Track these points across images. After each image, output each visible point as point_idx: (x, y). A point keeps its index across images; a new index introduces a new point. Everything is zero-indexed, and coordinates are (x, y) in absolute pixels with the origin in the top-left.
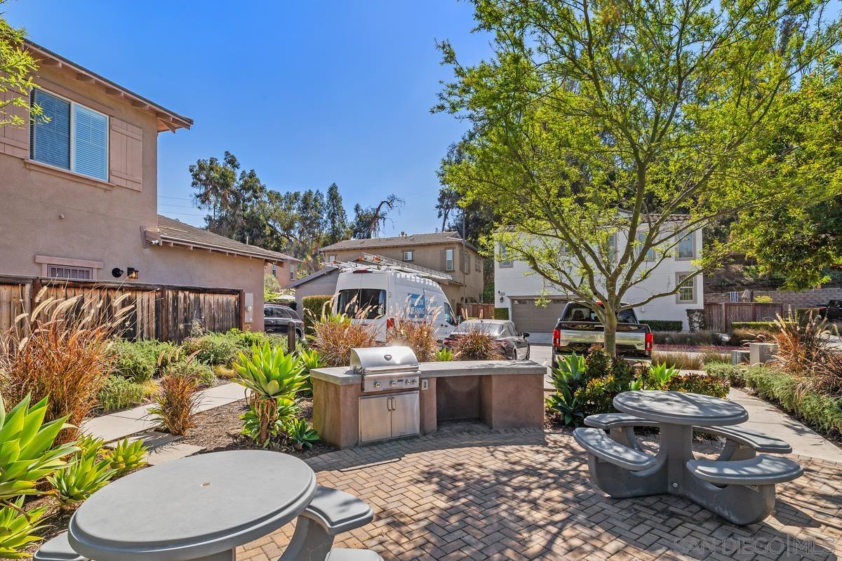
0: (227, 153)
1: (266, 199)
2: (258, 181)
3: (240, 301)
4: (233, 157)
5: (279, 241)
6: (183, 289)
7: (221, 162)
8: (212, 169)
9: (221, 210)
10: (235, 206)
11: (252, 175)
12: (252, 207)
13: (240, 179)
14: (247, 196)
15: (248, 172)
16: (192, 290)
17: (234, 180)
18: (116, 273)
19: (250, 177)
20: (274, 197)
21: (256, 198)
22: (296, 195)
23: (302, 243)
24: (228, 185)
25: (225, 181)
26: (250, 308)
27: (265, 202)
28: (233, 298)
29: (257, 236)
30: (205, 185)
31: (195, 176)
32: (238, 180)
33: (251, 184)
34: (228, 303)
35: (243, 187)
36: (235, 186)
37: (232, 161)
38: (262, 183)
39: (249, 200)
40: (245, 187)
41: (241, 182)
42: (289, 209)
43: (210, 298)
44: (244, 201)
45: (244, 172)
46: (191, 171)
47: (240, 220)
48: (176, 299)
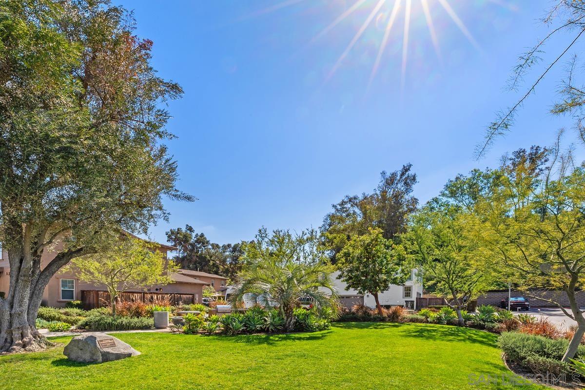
0: (187, 225)
1: (210, 247)
2: (205, 238)
3: (193, 296)
4: (191, 227)
5: (218, 268)
6: (176, 294)
7: (184, 230)
8: (178, 233)
9: (184, 253)
10: (192, 251)
11: (202, 235)
12: (202, 251)
13: (195, 238)
14: (199, 246)
15: (199, 234)
16: (178, 294)
17: (191, 238)
18: (157, 290)
19: (201, 237)
20: (215, 246)
21: (204, 247)
22: (229, 246)
23: (232, 268)
24: (188, 241)
25: (186, 239)
26: (197, 299)
27: (210, 249)
28: (191, 296)
29: (205, 266)
30: (175, 241)
31: (169, 237)
32: (193, 238)
33: (202, 240)
34: (190, 297)
35: (196, 241)
36: (192, 241)
37: (190, 229)
38: (208, 239)
39: (200, 248)
40: (198, 241)
41: (195, 239)
42: (224, 252)
43: (184, 296)
44: (197, 248)
45: (197, 234)
46: (167, 234)
47: (195, 258)
48: (174, 296)
